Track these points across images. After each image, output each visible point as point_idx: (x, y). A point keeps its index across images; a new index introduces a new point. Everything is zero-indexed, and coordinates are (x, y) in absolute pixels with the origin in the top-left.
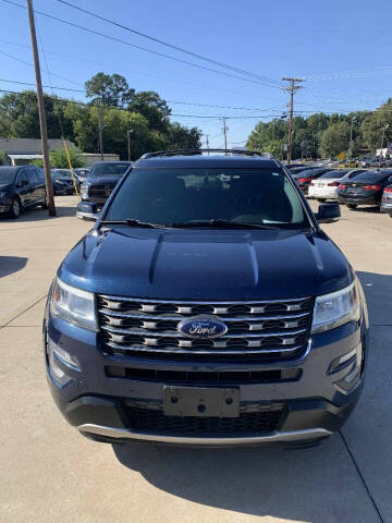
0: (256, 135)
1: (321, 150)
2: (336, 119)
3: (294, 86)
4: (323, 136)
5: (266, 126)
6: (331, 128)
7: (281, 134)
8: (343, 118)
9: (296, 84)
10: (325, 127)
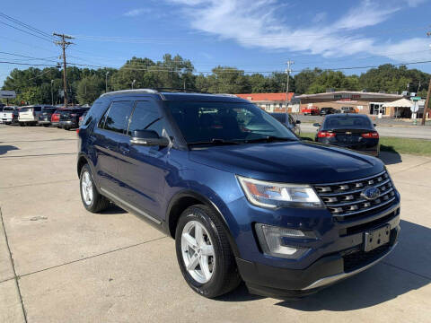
0: (12, 81)
1: (78, 97)
2: (87, 72)
3: (65, 42)
4: (79, 86)
5: (22, 73)
6: (84, 80)
7: (39, 82)
8: (93, 72)
9: (67, 41)
10: (79, 78)
